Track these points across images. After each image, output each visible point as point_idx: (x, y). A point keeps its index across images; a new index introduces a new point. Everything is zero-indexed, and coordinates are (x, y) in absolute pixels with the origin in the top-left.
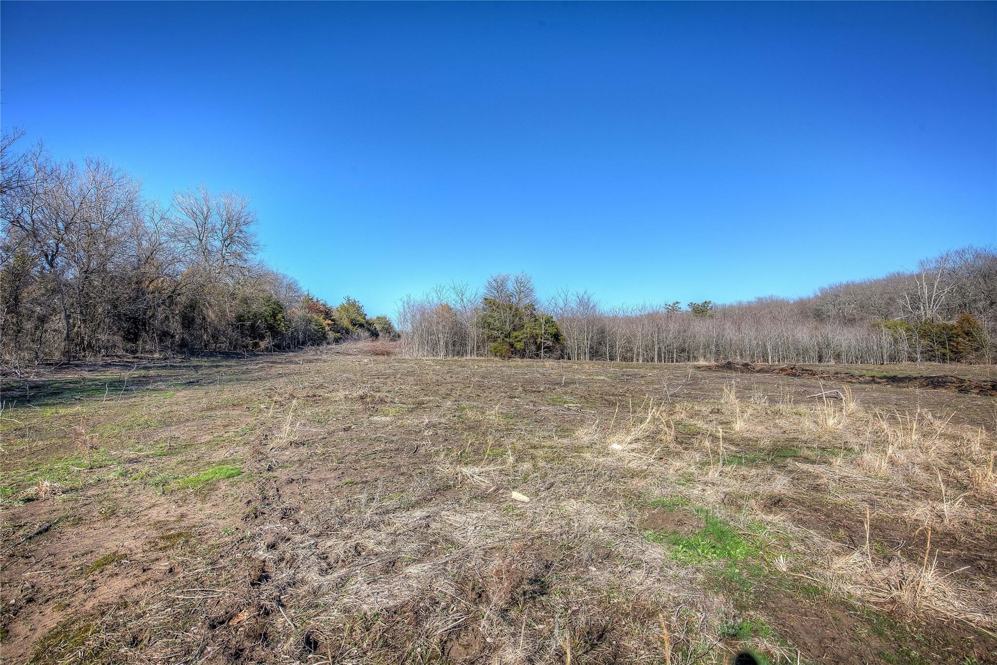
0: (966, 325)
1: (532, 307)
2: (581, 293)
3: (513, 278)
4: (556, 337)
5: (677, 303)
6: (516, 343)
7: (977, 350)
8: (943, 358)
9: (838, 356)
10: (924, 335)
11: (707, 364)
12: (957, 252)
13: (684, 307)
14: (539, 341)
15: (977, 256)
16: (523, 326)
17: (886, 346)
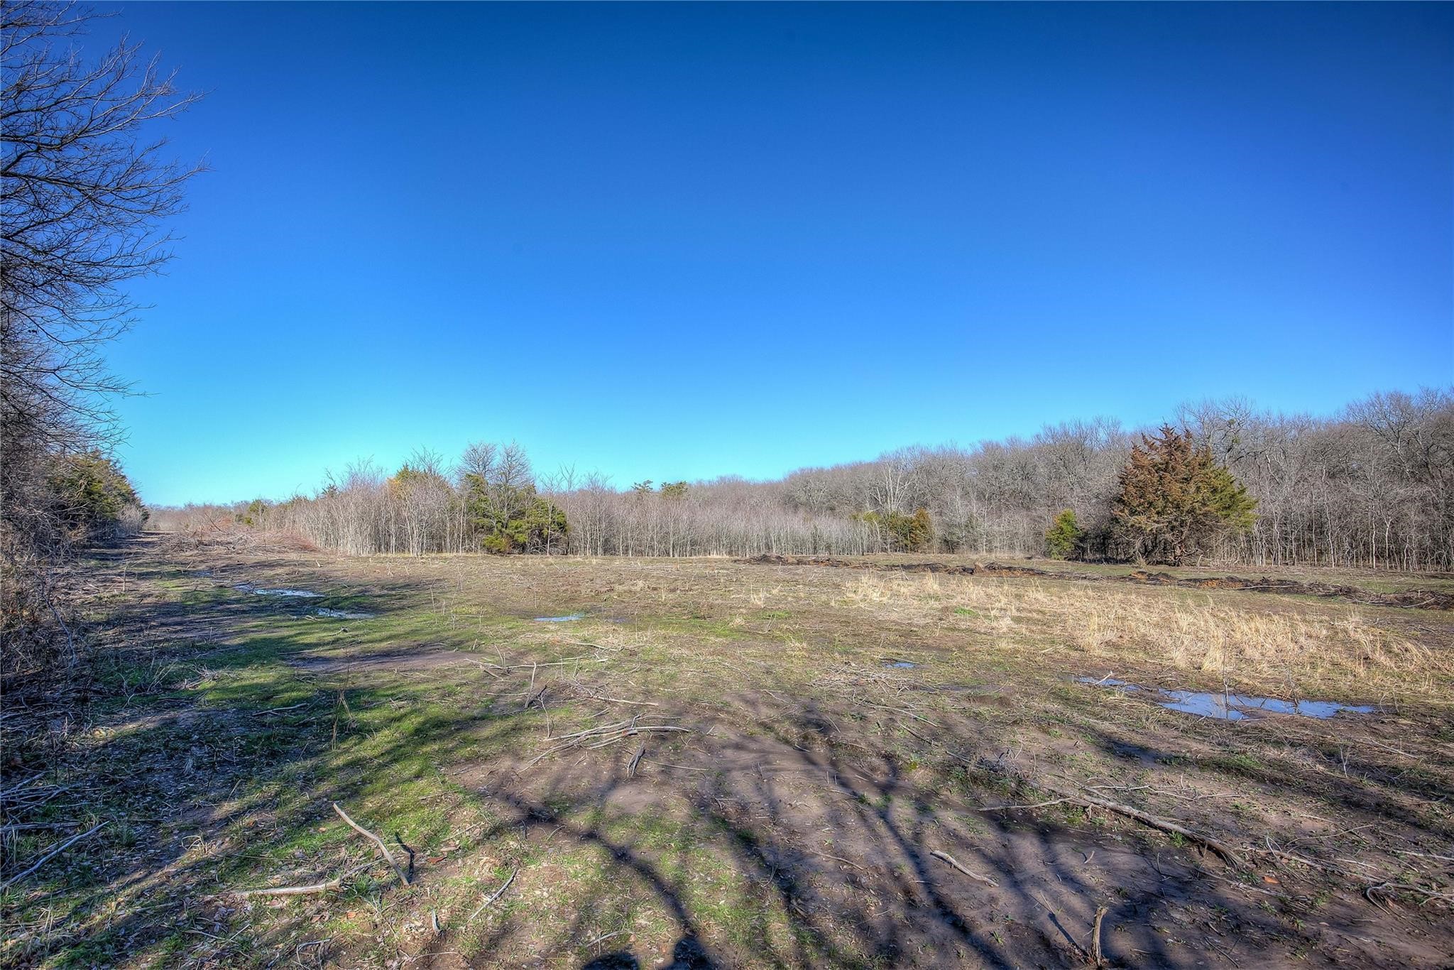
0: (922, 519)
1: (531, 489)
2: (592, 473)
3: (500, 449)
4: (562, 527)
5: (649, 482)
6: (517, 535)
7: (928, 541)
8: (905, 548)
9: (828, 547)
10: (893, 528)
11: (718, 557)
12: (909, 449)
13: (656, 486)
14: (545, 532)
15: (922, 453)
16: (524, 513)
17: (865, 537)
